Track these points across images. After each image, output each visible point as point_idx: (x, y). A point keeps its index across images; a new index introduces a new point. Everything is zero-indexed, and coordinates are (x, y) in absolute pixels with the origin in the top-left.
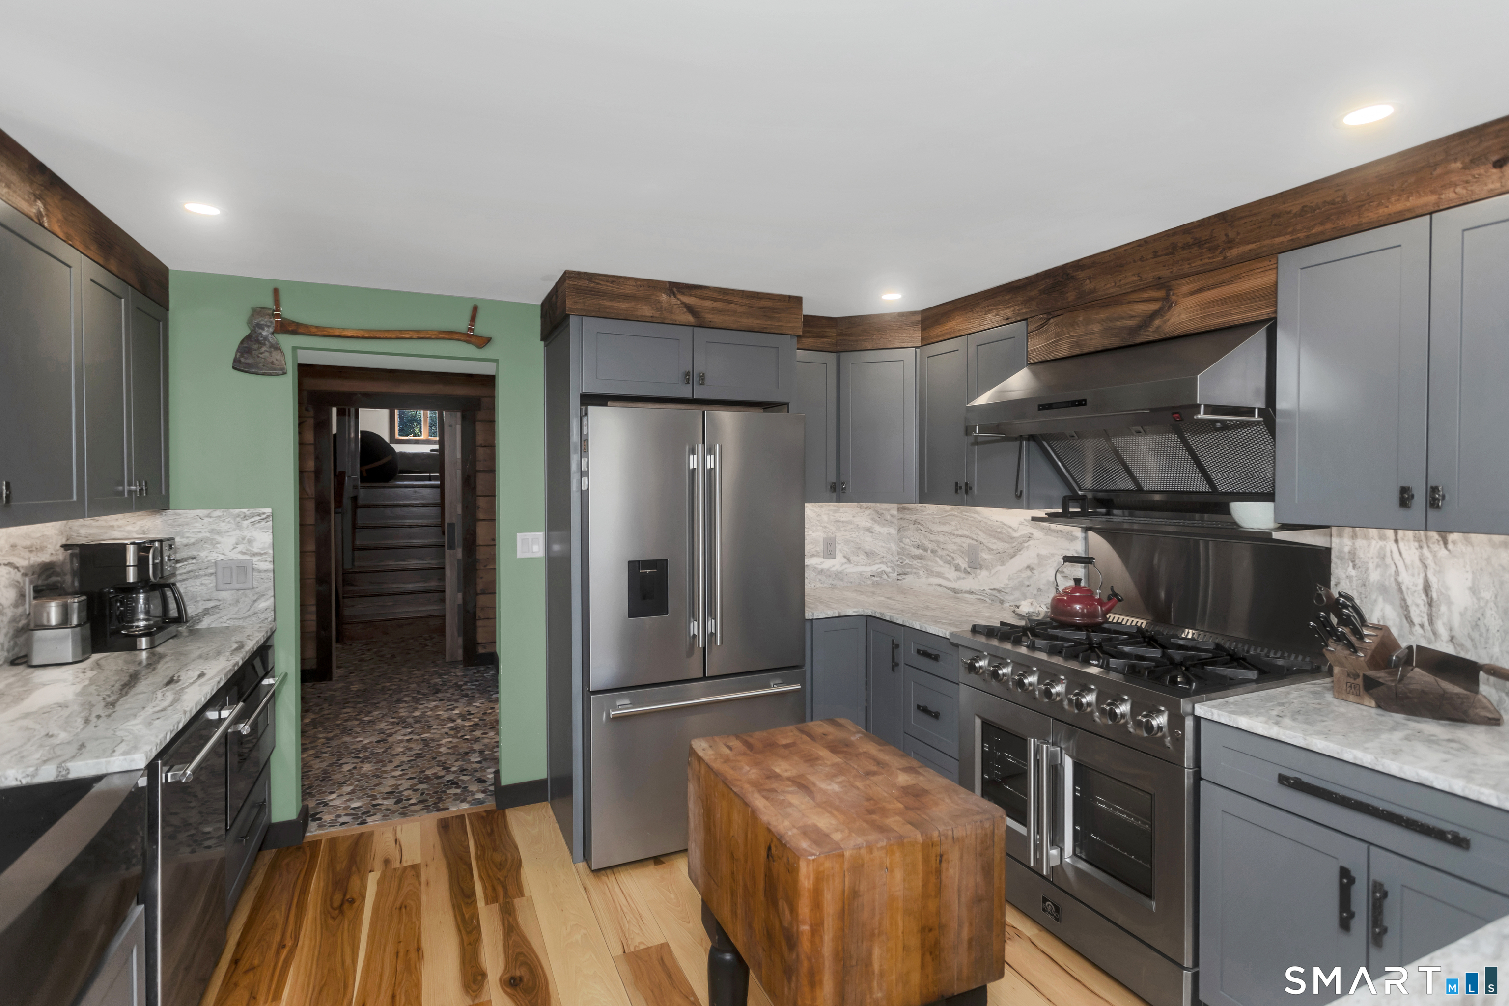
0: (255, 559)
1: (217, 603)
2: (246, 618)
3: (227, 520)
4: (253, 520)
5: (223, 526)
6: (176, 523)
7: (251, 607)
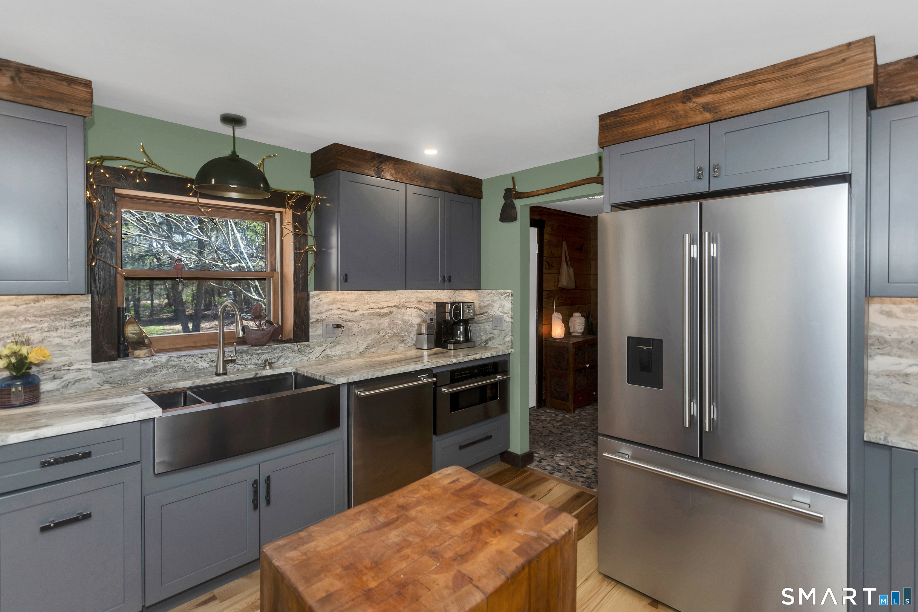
0: (505, 315)
1: (493, 335)
2: (502, 344)
3: (496, 295)
4: (504, 296)
5: (495, 298)
6: (482, 296)
7: (504, 339)
